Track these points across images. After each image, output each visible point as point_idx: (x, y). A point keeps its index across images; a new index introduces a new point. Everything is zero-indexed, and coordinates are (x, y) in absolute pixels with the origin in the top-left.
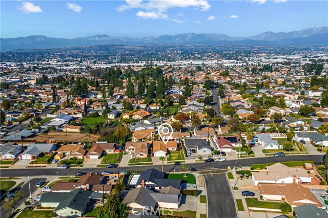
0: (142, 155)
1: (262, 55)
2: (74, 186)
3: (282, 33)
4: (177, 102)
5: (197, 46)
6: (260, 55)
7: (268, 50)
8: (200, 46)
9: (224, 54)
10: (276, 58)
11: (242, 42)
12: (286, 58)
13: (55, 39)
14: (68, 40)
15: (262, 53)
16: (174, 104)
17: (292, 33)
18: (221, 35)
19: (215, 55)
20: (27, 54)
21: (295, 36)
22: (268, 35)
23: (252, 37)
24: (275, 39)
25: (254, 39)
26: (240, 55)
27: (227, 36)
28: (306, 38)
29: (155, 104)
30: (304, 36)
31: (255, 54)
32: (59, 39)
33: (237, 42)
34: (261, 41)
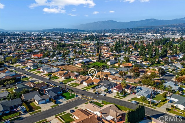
13: (160, 20)
14: (168, 20)
16: (161, 63)
20: (139, 29)
32: (163, 20)
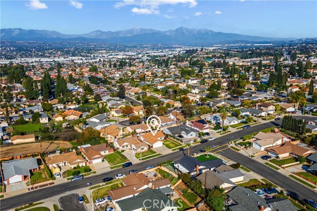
0: (142, 149)
1: (103, 52)
2: (135, 188)
3: (110, 32)
4: (93, 99)
5: (30, 43)
6: (101, 52)
7: (103, 47)
8: (34, 43)
9: (66, 51)
10: (117, 55)
11: (75, 39)
12: (126, 55)
15: (102, 50)
16: (90, 101)
17: (118, 33)
18: (53, 32)
19: (57, 52)
21: (121, 35)
22: (98, 34)
23: (83, 34)
24: (105, 38)
25: (86, 37)
26: (83, 52)
27: (59, 34)
28: (130, 37)
29: (70, 103)
30: (128, 36)
31: (96, 51)
33: (70, 39)
34: (93, 39)
